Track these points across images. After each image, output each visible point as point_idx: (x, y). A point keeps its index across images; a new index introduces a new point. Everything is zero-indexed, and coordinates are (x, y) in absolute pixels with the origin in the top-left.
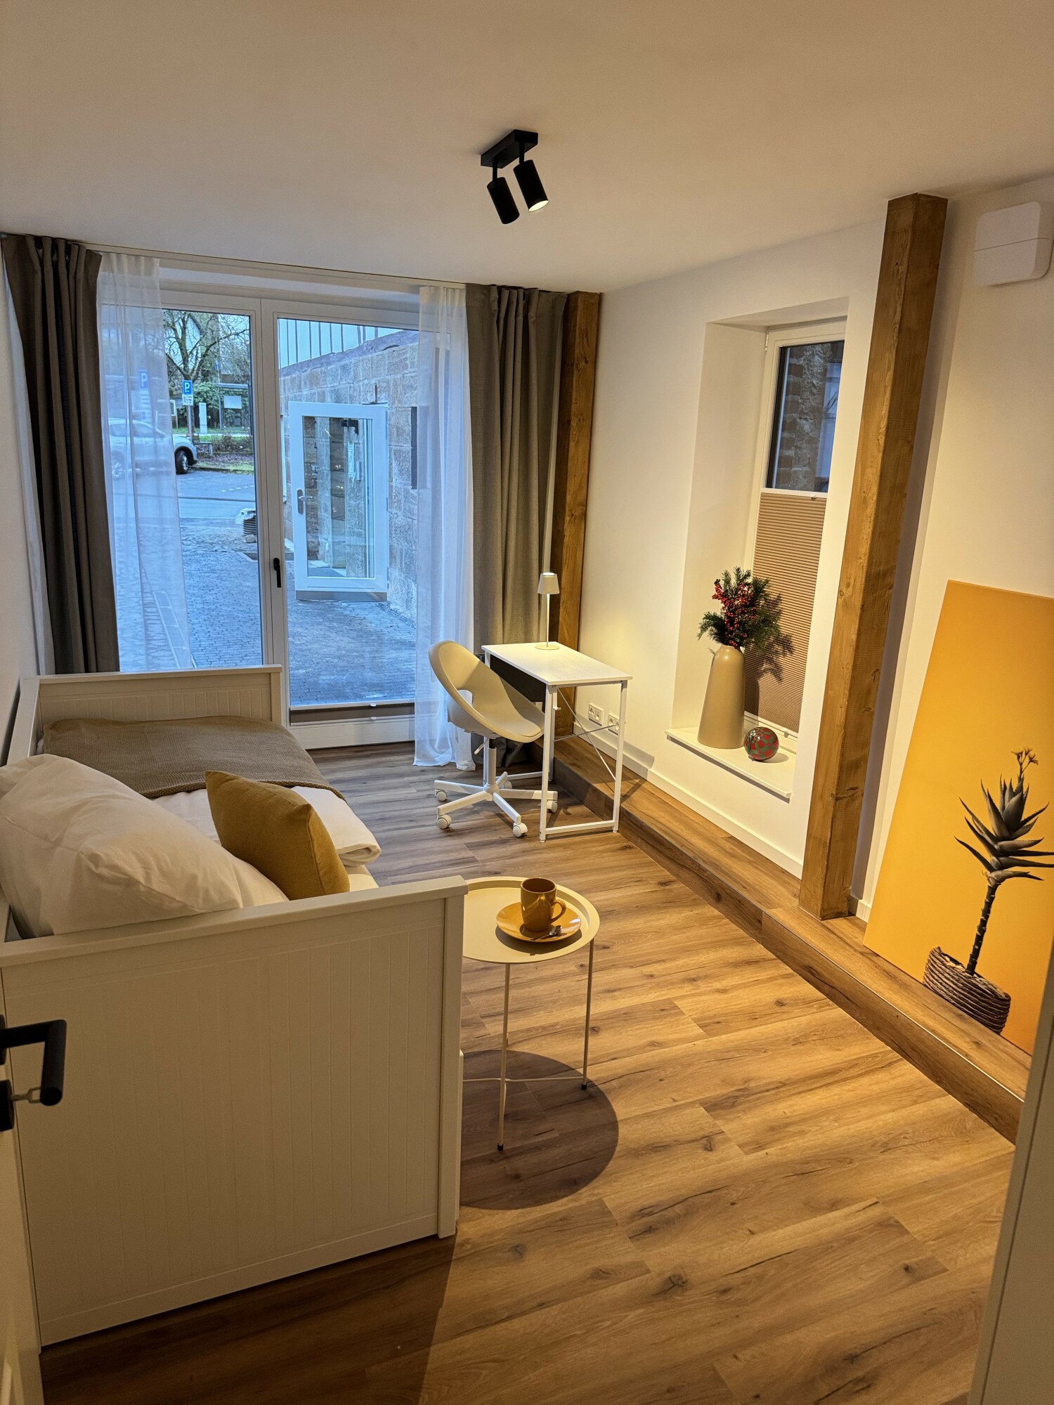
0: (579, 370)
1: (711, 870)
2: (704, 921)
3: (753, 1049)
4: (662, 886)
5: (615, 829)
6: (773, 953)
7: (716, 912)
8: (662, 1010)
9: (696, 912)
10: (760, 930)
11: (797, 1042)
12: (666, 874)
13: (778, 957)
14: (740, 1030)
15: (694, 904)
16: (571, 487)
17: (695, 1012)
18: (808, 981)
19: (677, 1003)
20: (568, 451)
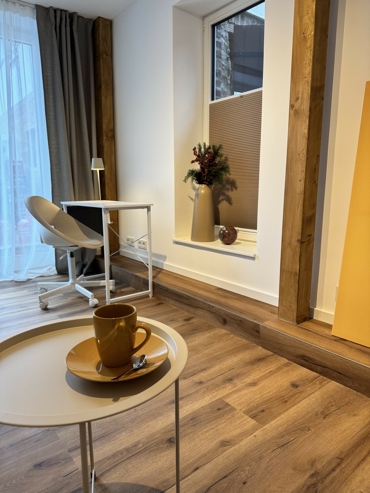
0: (103, 59)
1: (217, 306)
2: (220, 338)
3: (299, 429)
4: (187, 321)
5: (151, 295)
6: (271, 351)
7: (224, 331)
8: (219, 409)
9: (213, 333)
10: (259, 337)
11: (325, 415)
12: (186, 314)
13: (275, 353)
14: (280, 414)
15: (210, 328)
16: (105, 120)
17: (243, 406)
18: (302, 366)
19: (227, 400)
20: (101, 101)
